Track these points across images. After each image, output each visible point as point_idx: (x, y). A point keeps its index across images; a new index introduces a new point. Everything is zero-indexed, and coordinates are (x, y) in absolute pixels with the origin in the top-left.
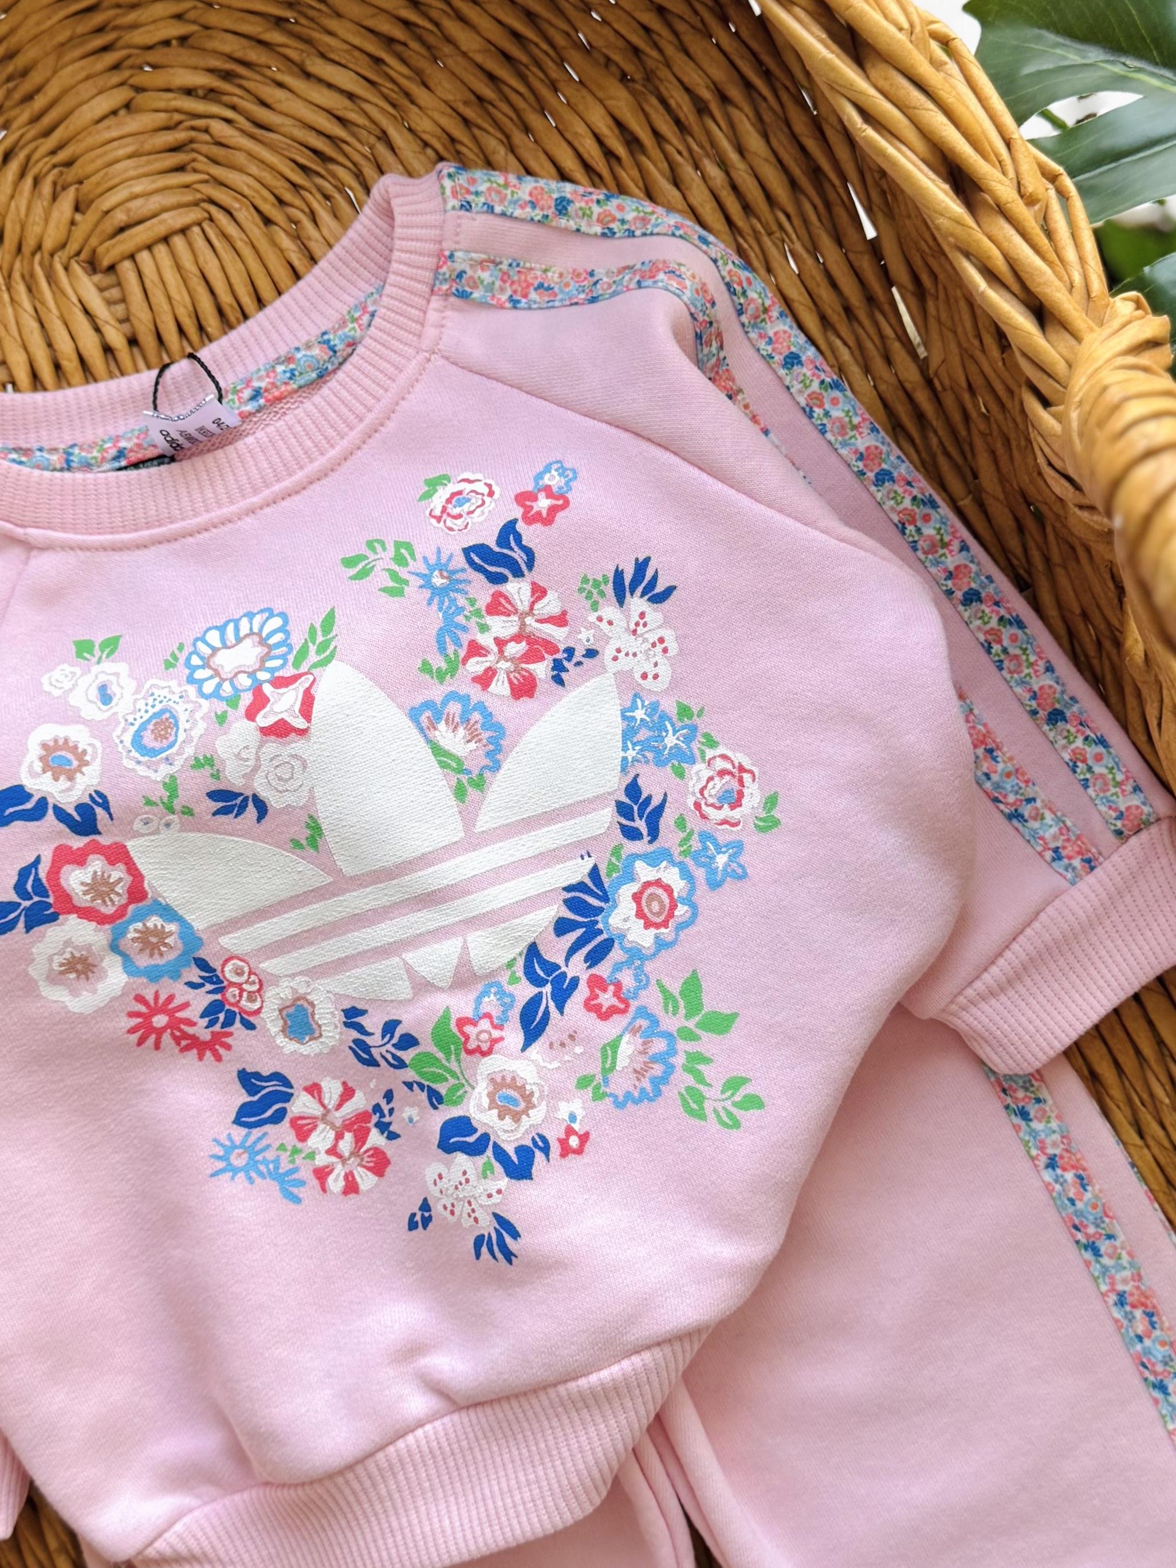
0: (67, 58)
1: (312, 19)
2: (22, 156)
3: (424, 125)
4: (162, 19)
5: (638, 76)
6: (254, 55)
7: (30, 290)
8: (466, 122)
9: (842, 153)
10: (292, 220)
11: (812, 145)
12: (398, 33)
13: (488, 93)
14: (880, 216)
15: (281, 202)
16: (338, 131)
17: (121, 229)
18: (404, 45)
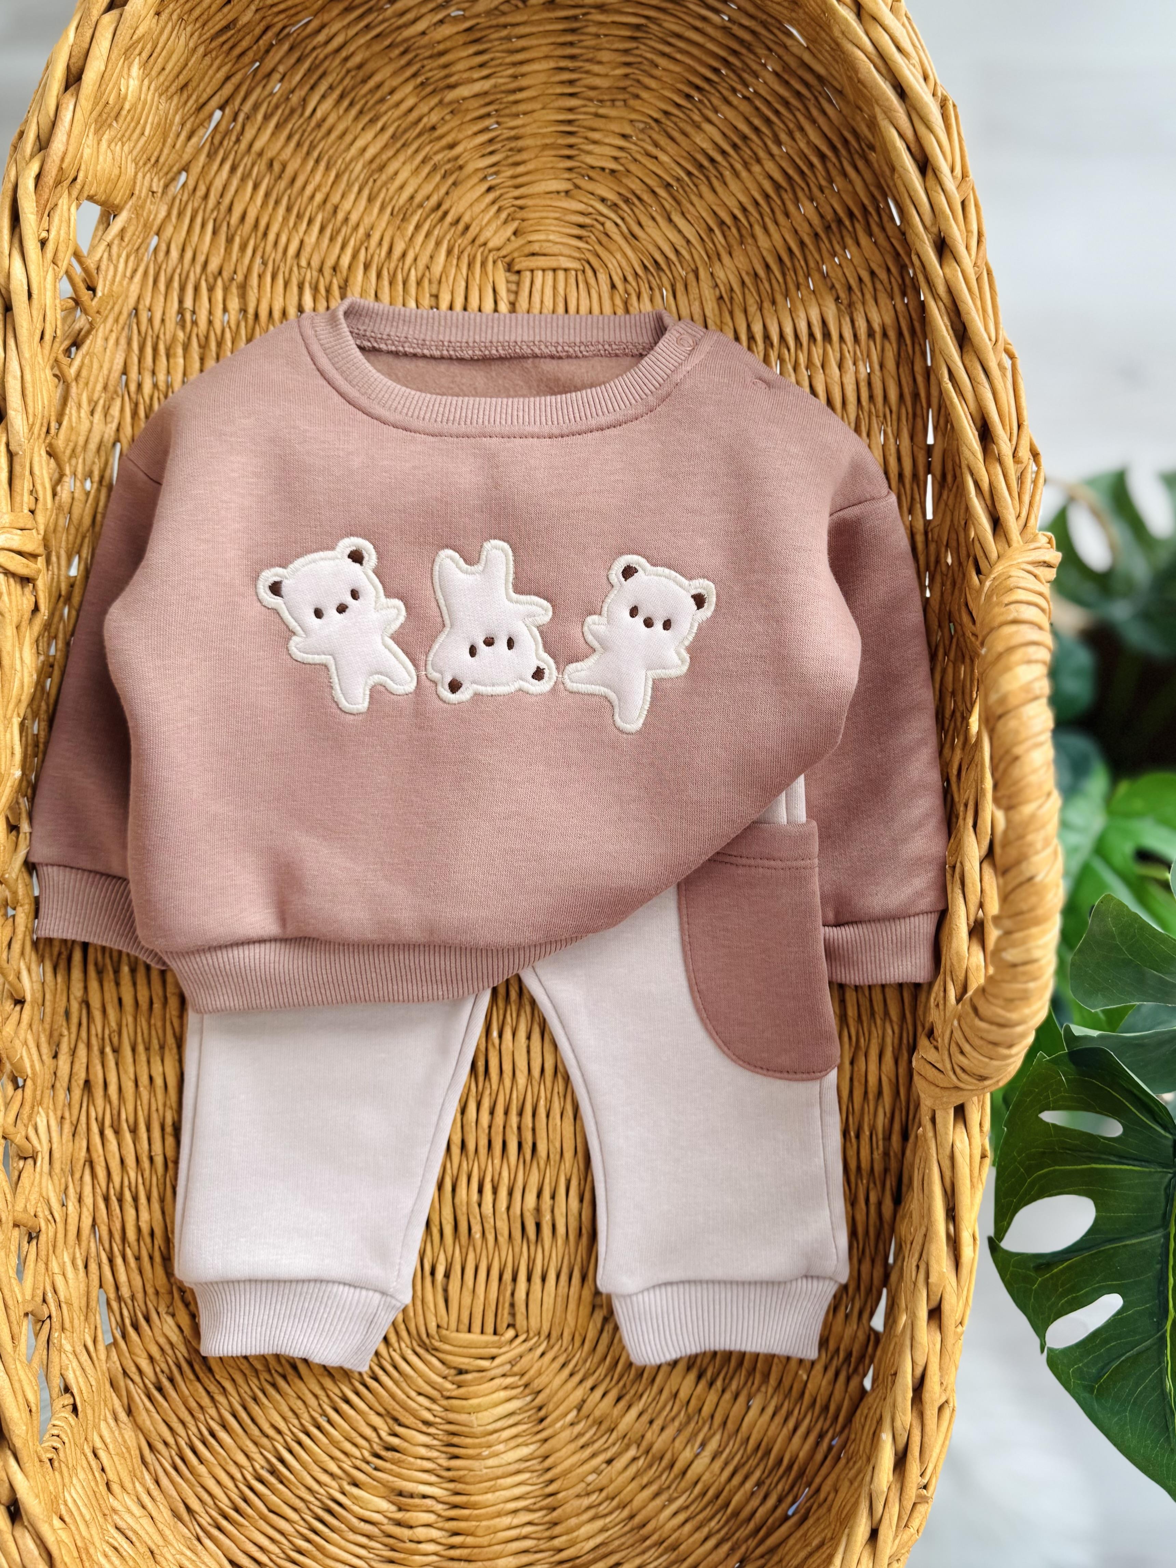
0: (546, 153)
1: (685, 192)
3: (720, 274)
4: (606, 156)
5: (845, 302)
7: (469, 265)
8: (743, 283)
10: (626, 291)
11: (920, 380)
13: (762, 273)
14: (940, 433)
15: (625, 279)
16: (672, 256)
17: (533, 254)
18: (729, 228)
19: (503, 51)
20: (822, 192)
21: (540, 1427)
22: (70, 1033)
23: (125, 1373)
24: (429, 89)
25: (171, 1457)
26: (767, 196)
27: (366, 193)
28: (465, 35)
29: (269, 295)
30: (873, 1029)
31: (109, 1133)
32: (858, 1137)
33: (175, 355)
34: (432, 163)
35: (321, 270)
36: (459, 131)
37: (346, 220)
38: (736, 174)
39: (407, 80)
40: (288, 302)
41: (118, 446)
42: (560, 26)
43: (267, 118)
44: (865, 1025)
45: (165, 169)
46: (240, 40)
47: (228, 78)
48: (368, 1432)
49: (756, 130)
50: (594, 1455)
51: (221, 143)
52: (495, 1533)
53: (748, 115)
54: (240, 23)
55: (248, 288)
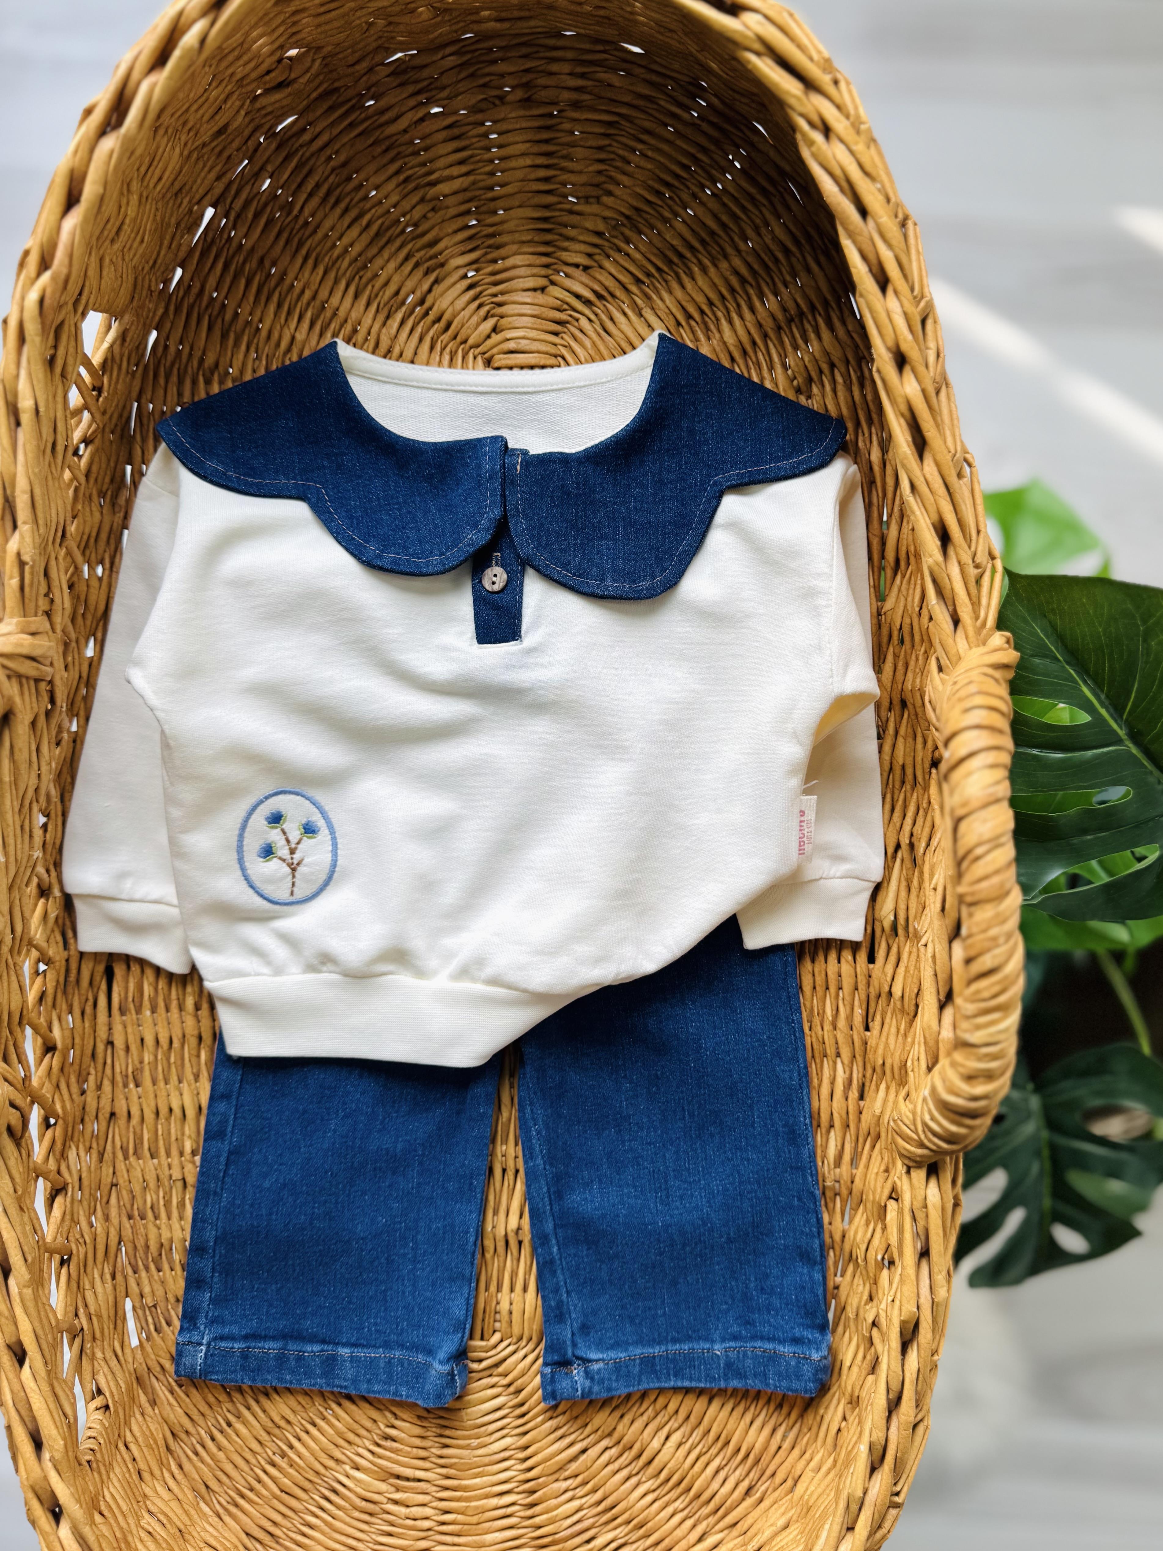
0: (525, 250)
1: (654, 286)
2: (478, 289)
4: (580, 252)
6: (618, 293)
9: (890, 481)
12: (695, 313)
19: (481, 148)
20: (786, 286)
21: (522, 1422)
23: (149, 1371)
24: (410, 187)
25: (193, 1444)
26: (732, 289)
27: (352, 289)
28: (444, 132)
34: (414, 259)
36: (440, 228)
37: (334, 315)
38: (704, 270)
39: (391, 177)
42: (536, 124)
43: (257, 216)
45: (162, 269)
46: (230, 144)
47: (218, 178)
49: (723, 226)
50: (570, 1445)
51: (213, 240)
52: (485, 1512)
53: (717, 213)
54: (230, 130)
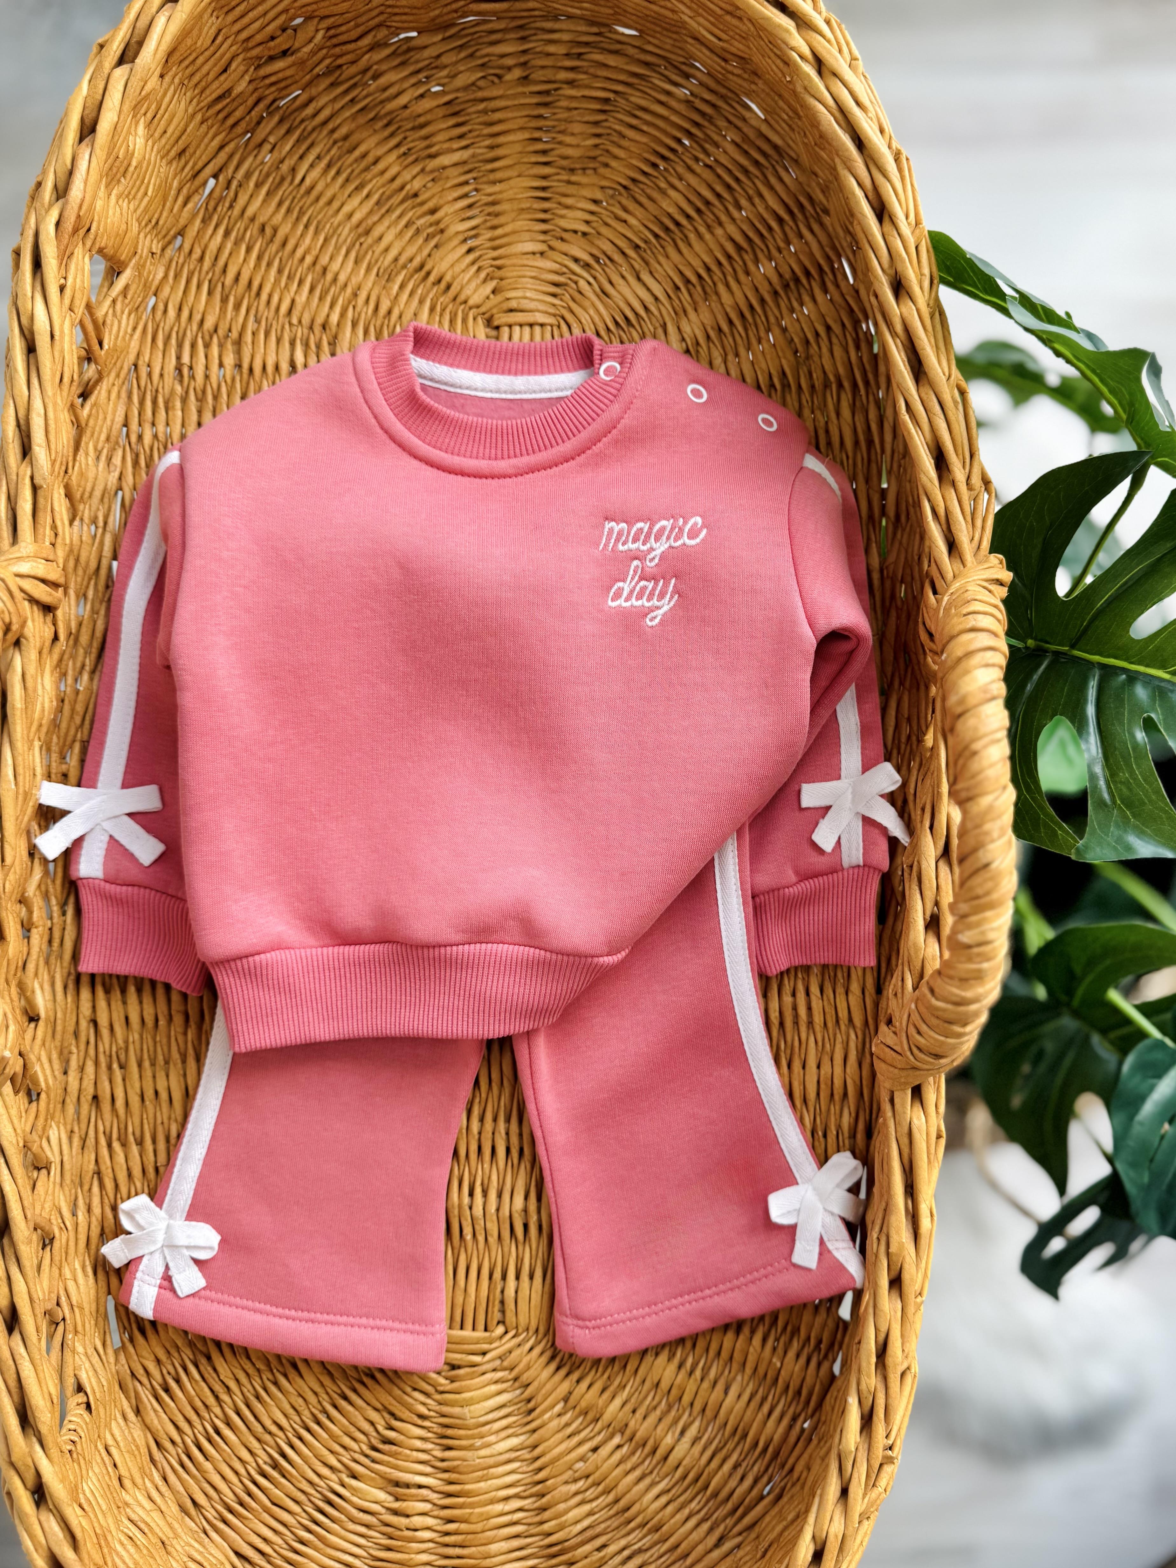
2: (477, 254)
3: (687, 329)
4: (579, 219)
5: (802, 355)
6: (617, 257)
7: (451, 321)
8: (708, 337)
11: (874, 427)
12: (694, 279)
13: (725, 327)
14: (893, 479)
16: (642, 312)
17: (511, 311)
18: (694, 286)
19: (480, 124)
20: (780, 251)
21: (530, 1418)
22: (79, 1051)
23: (133, 1374)
24: (411, 159)
25: (178, 1455)
26: (729, 257)
27: (353, 255)
28: (445, 107)
29: (262, 350)
30: (838, 1036)
31: (116, 1145)
32: (825, 1136)
33: (173, 408)
34: (415, 227)
35: (311, 328)
36: (440, 197)
37: (335, 280)
38: (700, 236)
39: (391, 150)
40: (280, 358)
41: (120, 493)
42: (534, 100)
43: (258, 185)
44: (831, 1031)
45: (164, 232)
46: (234, 111)
47: (221, 147)
48: (366, 1427)
49: (719, 196)
50: (580, 1444)
51: (215, 209)
52: (488, 1519)
53: (710, 182)
54: (233, 95)
55: (243, 344)
